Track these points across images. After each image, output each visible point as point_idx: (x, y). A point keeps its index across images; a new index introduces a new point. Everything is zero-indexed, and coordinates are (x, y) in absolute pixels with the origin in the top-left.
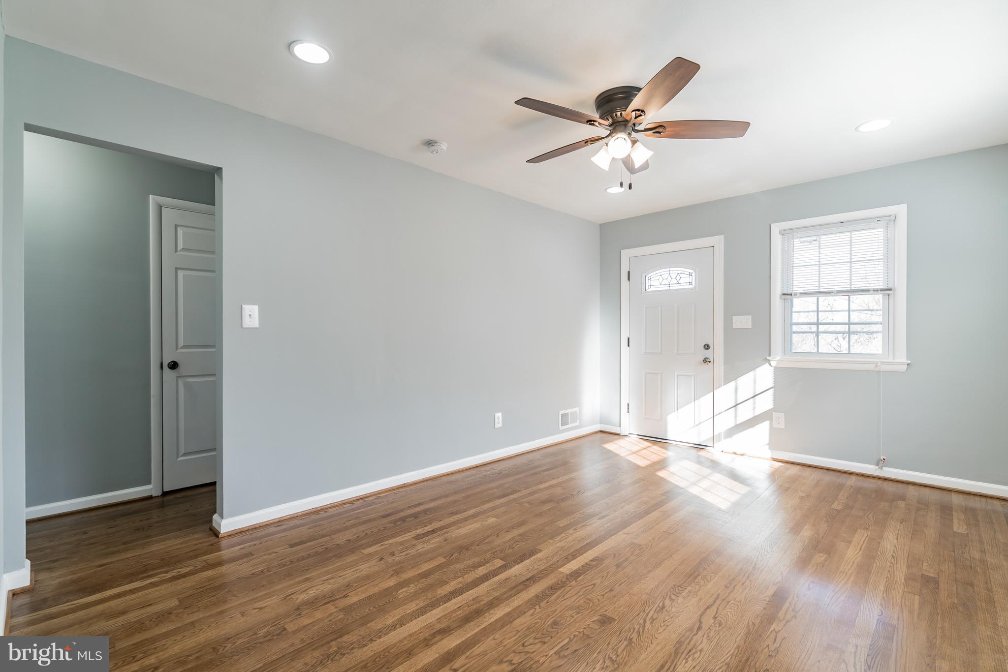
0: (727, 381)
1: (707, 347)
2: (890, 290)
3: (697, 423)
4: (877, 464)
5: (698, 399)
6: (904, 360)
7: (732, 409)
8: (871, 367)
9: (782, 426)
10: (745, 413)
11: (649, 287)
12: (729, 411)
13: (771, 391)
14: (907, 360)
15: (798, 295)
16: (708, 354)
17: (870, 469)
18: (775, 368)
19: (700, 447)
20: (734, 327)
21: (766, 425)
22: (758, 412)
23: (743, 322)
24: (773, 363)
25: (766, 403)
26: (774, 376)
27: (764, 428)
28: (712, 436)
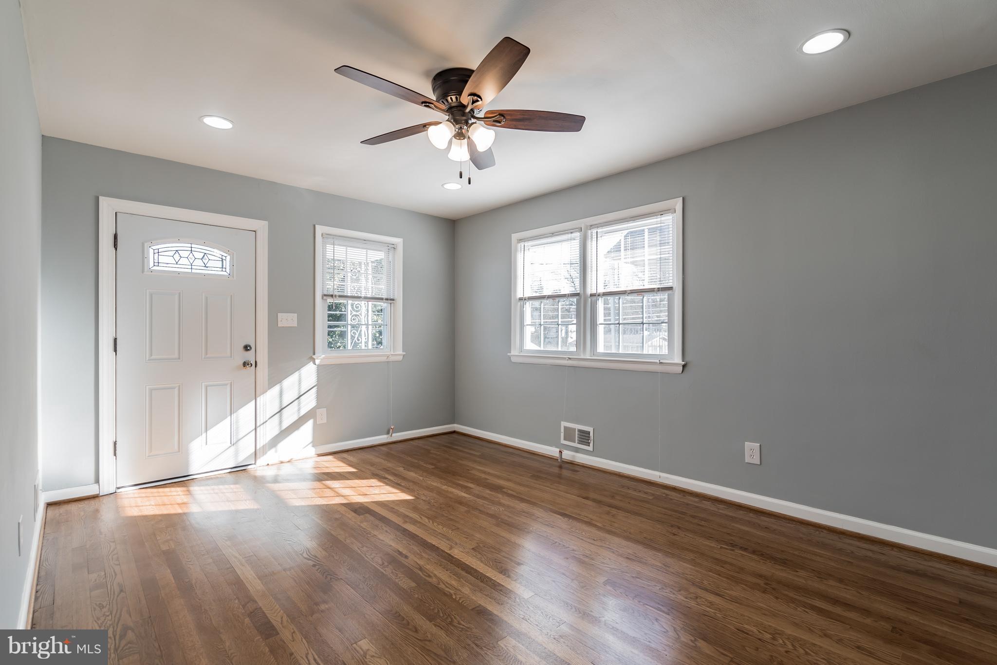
0: (271, 385)
1: (247, 348)
2: (393, 300)
3: (234, 441)
4: (388, 433)
5: (236, 412)
6: (401, 352)
7: (276, 415)
8: (384, 359)
9: (325, 421)
10: (290, 416)
11: (156, 264)
12: (272, 418)
13: (314, 390)
14: (403, 352)
15: (337, 297)
16: (250, 356)
17: (383, 439)
18: (319, 366)
19: (239, 470)
20: (280, 325)
21: (309, 424)
22: (303, 412)
23: (287, 320)
24: (317, 362)
25: (309, 402)
26: (318, 374)
27: (308, 428)
28: (254, 450)
